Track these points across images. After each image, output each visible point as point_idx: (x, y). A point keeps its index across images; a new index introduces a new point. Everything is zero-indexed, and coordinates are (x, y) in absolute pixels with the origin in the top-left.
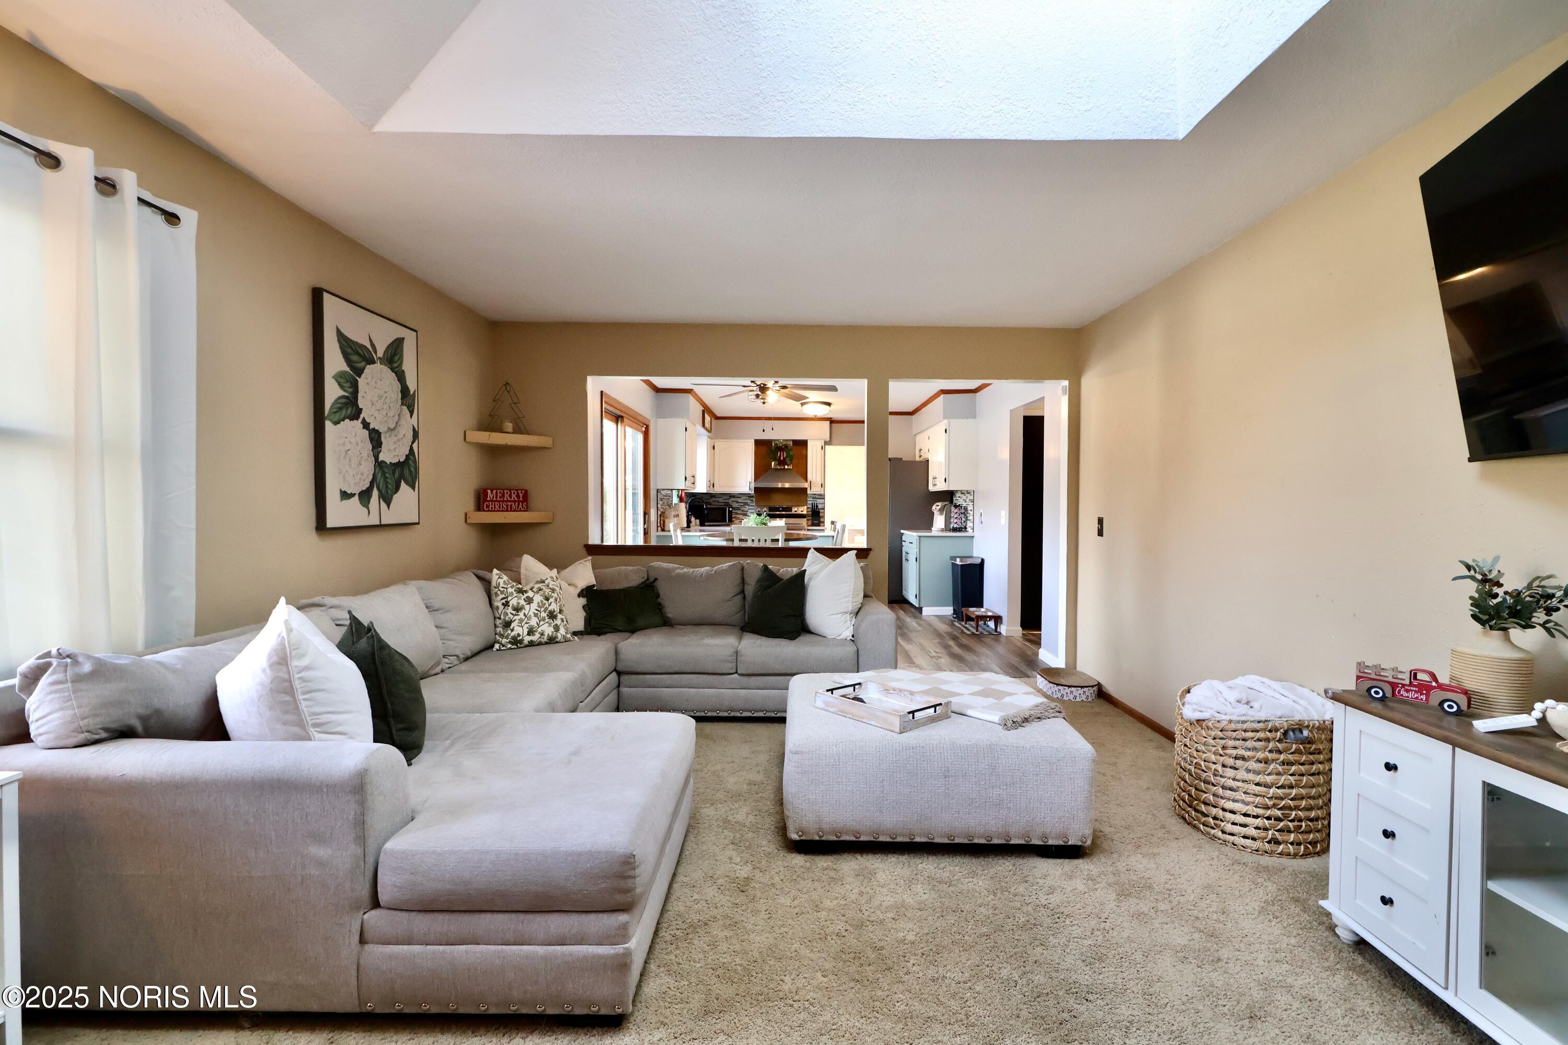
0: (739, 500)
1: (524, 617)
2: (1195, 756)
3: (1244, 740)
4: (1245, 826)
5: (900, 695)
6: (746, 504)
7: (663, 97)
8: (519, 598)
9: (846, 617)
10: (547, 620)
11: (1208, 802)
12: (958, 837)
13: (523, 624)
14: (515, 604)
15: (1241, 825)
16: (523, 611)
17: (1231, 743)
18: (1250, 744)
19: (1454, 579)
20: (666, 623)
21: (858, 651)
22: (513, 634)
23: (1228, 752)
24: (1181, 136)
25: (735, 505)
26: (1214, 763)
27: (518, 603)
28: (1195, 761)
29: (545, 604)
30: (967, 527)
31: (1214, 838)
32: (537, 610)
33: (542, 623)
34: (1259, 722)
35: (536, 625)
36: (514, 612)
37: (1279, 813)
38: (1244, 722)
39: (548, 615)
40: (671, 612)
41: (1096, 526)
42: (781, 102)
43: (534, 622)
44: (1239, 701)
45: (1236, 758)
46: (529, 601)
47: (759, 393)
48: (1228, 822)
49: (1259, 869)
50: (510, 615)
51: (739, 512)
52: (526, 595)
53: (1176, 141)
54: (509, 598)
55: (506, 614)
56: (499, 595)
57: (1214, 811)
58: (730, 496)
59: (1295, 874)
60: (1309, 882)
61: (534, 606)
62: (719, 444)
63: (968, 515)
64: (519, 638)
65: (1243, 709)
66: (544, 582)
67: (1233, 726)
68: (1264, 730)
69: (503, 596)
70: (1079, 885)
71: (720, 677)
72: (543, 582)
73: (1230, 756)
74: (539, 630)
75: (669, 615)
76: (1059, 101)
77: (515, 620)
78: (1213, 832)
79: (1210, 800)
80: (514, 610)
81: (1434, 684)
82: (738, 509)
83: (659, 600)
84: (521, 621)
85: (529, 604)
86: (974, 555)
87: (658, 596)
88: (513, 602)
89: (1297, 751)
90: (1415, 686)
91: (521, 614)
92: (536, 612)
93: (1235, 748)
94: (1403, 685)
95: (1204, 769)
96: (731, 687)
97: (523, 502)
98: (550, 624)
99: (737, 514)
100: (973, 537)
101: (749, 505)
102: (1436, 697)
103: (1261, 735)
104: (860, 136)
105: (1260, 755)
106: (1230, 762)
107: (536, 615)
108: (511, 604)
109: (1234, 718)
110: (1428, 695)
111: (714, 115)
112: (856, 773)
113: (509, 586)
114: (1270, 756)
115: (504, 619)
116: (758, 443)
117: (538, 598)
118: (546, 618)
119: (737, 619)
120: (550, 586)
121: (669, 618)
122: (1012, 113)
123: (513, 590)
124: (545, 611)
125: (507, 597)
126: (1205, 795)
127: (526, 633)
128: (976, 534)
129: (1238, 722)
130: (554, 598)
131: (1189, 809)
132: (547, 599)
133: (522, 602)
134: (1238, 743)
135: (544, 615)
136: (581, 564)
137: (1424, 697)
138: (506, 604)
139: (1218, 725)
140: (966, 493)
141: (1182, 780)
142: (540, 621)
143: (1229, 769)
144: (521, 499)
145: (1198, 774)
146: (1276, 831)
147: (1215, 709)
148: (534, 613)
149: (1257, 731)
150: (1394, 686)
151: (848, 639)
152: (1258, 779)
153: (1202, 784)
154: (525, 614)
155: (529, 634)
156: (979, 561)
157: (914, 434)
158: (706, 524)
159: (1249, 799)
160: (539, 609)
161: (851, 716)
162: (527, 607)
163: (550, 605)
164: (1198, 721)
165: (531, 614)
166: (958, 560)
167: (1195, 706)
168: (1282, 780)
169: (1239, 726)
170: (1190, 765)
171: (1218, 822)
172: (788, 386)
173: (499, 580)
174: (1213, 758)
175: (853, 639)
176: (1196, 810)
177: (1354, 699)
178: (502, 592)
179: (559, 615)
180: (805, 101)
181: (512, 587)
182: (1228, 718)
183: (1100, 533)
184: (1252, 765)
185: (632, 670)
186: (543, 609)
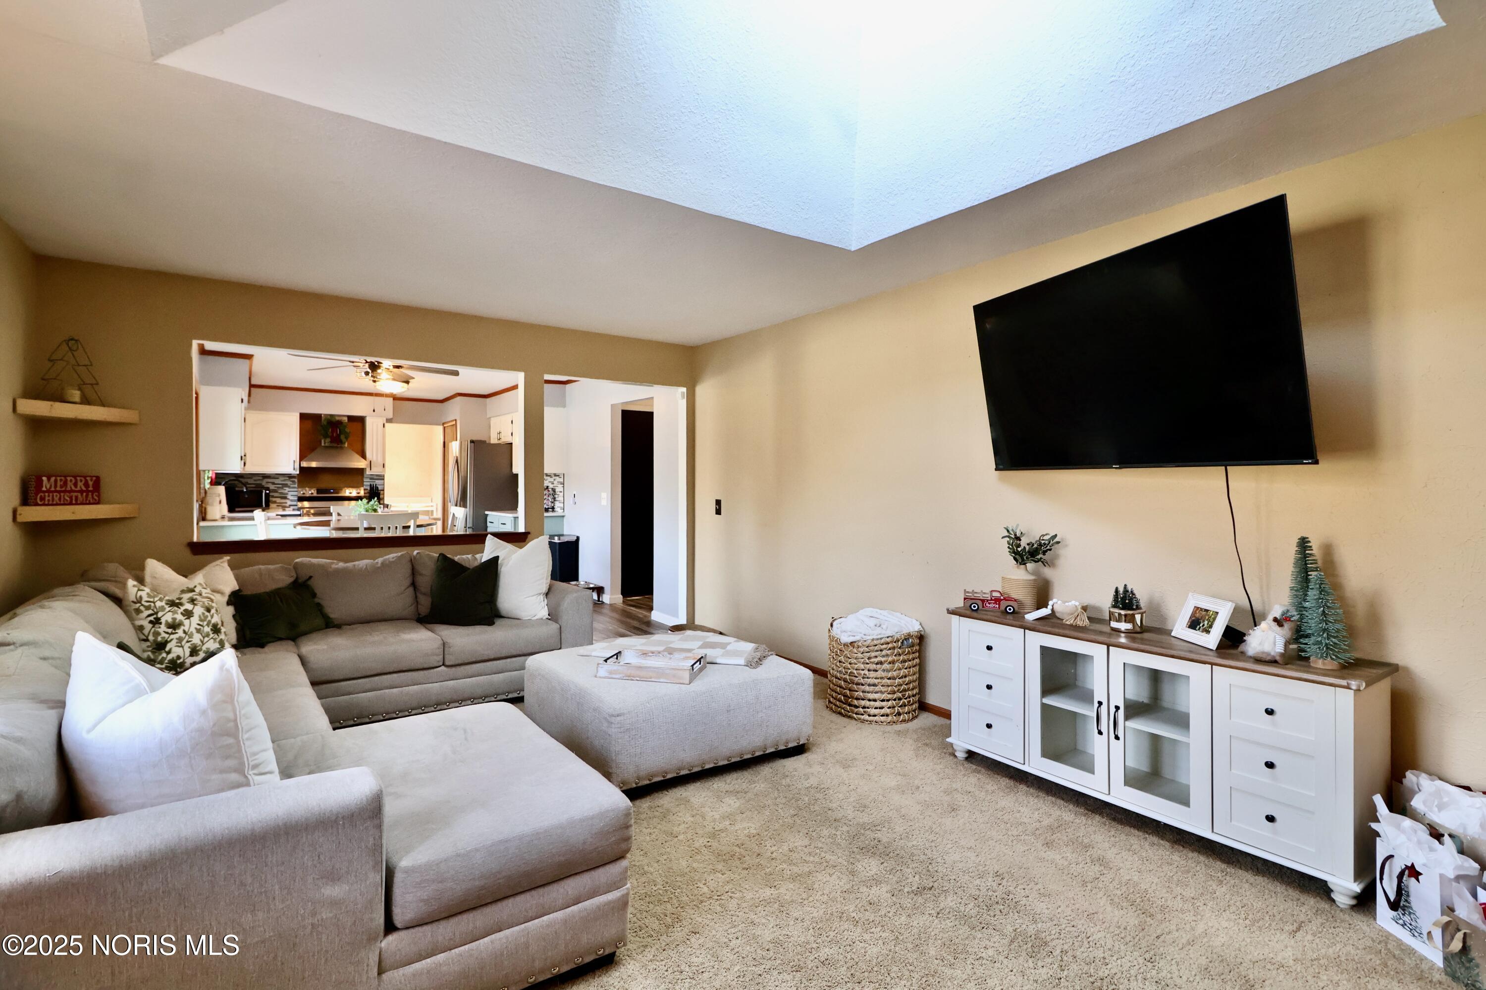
0: (276, 481)
1: (184, 635)
2: (849, 667)
3: (881, 650)
4: (882, 708)
5: (659, 656)
6: (286, 485)
7: (511, 125)
8: (175, 612)
9: (540, 599)
10: (212, 635)
11: (859, 697)
12: (734, 757)
13: (183, 643)
14: (170, 620)
15: (880, 708)
16: (182, 628)
17: (873, 654)
18: (884, 653)
19: (1002, 538)
20: (330, 625)
21: (560, 627)
22: (170, 657)
23: (872, 660)
24: (853, 249)
25: (272, 487)
26: (863, 670)
27: (174, 619)
28: (849, 671)
29: (207, 616)
30: (556, 507)
31: (863, 721)
32: (199, 624)
33: (206, 639)
34: (888, 637)
35: (200, 643)
36: (170, 631)
37: (900, 695)
38: (881, 639)
39: (212, 630)
40: (334, 612)
41: (713, 506)
42: (610, 158)
43: (196, 639)
44: (876, 626)
45: (877, 664)
46: (188, 614)
47: (369, 370)
48: (872, 708)
49: (899, 733)
50: (164, 635)
51: (276, 494)
52: (183, 608)
53: (850, 251)
54: (160, 614)
55: (157, 634)
56: (142, 612)
57: (863, 703)
58: (263, 477)
59: (915, 731)
60: (924, 734)
61: (195, 620)
62: (253, 416)
63: (556, 496)
64: (179, 662)
65: (878, 630)
66: (194, 591)
67: (876, 642)
68: (891, 642)
69: (150, 612)
70: (817, 769)
71: (425, 672)
72: (192, 590)
73: (873, 663)
74: (204, 648)
75: (332, 616)
76: (791, 208)
77: (172, 640)
78: (862, 717)
79: (861, 696)
80: (169, 628)
81: (1002, 598)
82: (275, 491)
83: (316, 600)
84: (180, 640)
85: (188, 618)
86: (565, 533)
87: (314, 595)
88: (167, 617)
89: (909, 653)
90: (993, 600)
91: (180, 632)
92: (199, 627)
93: (876, 657)
94: (988, 600)
95: (857, 675)
96: (441, 680)
97: (92, 492)
98: (215, 639)
99: (273, 497)
100: (563, 516)
101: (289, 487)
102: (1004, 604)
103: (890, 645)
104: (664, 199)
105: (890, 659)
106: (874, 666)
107: (198, 631)
108: (163, 620)
109: (875, 637)
110: (999, 605)
111: (554, 153)
112: (666, 723)
113: (156, 599)
114: (896, 658)
115: (155, 641)
116: (304, 417)
117: (198, 611)
118: (211, 633)
119: (410, 610)
120: (204, 595)
121: (332, 619)
122: (764, 209)
123: (163, 604)
124: (208, 625)
125: (156, 613)
126: (857, 693)
127: (188, 652)
128: (566, 513)
129: (878, 639)
130: (215, 609)
131: (844, 706)
132: (209, 610)
133: (179, 617)
134: (877, 653)
135: (207, 629)
136: (218, 567)
137: (997, 606)
138: (157, 622)
139: (864, 644)
140: (553, 475)
141: (838, 686)
142: (204, 638)
143: (872, 672)
144: (91, 489)
145: (852, 680)
146: (899, 707)
147: (863, 633)
148: (196, 628)
149: (888, 643)
150: (983, 601)
151: (544, 618)
152: (890, 675)
153: (855, 686)
154: (185, 632)
155: (191, 655)
156: (574, 539)
157: (488, 417)
158: (237, 509)
159: (883, 689)
160: (201, 623)
161: (638, 679)
162: (187, 622)
163: (212, 617)
164: (852, 643)
165: (193, 630)
166: (556, 538)
167: (849, 633)
168: (902, 673)
169: (879, 642)
170: (844, 675)
171: (867, 710)
172: (404, 366)
173: (140, 593)
174: (862, 666)
175: (550, 617)
176: (850, 705)
177: (963, 611)
178: (148, 608)
179: (222, 628)
180: (629, 161)
181: (161, 600)
182: (871, 637)
183: (718, 512)
184: (886, 666)
185: (324, 678)
186: (205, 623)
